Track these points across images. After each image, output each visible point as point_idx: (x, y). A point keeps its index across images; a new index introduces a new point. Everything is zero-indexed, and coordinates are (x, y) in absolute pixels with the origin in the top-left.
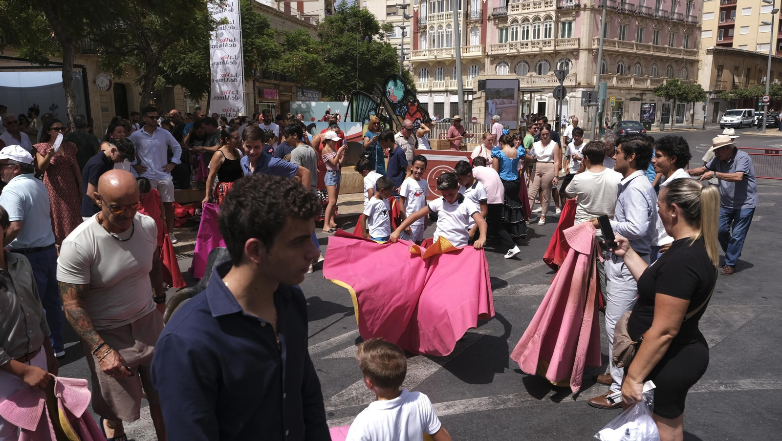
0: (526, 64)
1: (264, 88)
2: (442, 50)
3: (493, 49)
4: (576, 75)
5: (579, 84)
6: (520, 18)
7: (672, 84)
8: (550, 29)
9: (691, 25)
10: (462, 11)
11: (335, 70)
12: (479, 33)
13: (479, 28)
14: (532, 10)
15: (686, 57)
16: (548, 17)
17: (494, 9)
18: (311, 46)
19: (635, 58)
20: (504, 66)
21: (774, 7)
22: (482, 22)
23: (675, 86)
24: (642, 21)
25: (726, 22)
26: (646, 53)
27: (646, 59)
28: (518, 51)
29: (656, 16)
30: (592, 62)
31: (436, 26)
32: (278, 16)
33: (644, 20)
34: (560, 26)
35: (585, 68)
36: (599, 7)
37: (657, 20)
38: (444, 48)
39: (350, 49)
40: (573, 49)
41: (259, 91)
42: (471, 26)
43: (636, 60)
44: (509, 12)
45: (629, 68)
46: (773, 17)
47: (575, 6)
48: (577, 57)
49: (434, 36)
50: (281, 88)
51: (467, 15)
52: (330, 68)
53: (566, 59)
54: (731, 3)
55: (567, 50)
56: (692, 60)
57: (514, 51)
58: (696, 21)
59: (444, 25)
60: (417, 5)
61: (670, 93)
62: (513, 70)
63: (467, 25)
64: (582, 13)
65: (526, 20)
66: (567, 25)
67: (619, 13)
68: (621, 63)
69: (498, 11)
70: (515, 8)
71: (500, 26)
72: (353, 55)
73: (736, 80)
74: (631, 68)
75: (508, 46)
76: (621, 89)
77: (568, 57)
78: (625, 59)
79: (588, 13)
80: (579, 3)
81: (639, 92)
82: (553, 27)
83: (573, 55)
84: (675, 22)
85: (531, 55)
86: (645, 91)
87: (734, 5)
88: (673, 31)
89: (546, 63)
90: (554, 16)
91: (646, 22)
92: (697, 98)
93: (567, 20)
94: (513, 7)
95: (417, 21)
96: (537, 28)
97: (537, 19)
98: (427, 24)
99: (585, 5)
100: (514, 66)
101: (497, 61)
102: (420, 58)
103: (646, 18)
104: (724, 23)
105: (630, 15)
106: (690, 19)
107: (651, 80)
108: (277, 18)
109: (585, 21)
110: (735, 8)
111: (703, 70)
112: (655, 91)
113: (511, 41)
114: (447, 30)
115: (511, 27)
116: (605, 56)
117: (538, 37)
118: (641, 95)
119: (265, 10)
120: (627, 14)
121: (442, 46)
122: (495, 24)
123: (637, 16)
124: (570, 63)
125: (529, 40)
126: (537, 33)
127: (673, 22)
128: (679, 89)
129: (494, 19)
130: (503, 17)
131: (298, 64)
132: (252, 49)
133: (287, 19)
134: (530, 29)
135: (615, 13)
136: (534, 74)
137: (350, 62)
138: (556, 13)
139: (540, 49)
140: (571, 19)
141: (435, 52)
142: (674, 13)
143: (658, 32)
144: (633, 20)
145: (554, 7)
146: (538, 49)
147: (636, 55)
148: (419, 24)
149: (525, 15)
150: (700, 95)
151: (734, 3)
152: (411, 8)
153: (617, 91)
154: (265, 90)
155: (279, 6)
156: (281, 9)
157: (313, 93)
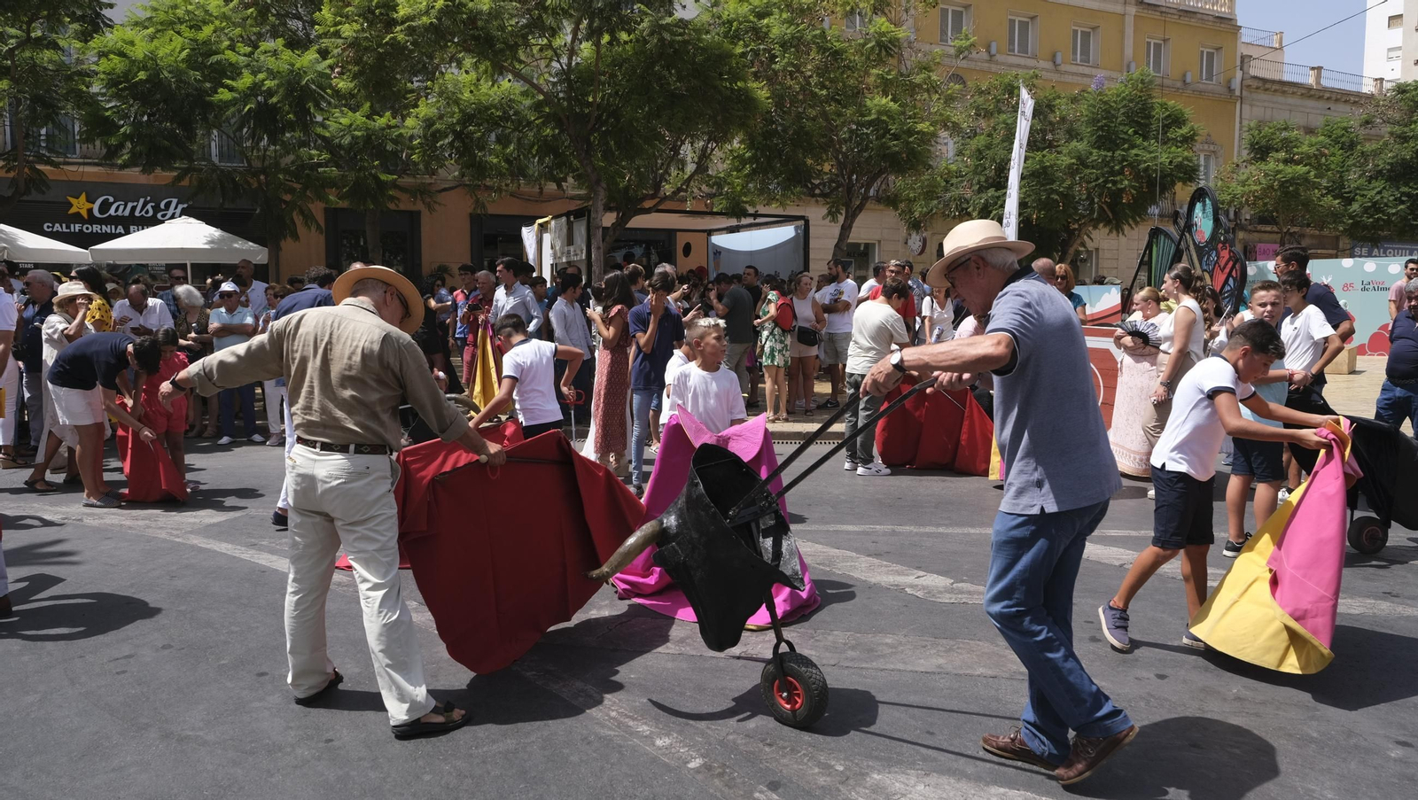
1: (1261, 241)
11: (1385, 194)
18: (1300, 150)
32: (1310, 96)
52: (1376, 191)
108: (1311, 103)
119: (1275, 91)
131: (1255, 188)
132: (1123, 168)
133: (1337, 100)
154: (1259, 246)
155: (1318, 77)
156: (1325, 83)
157: (1402, 249)
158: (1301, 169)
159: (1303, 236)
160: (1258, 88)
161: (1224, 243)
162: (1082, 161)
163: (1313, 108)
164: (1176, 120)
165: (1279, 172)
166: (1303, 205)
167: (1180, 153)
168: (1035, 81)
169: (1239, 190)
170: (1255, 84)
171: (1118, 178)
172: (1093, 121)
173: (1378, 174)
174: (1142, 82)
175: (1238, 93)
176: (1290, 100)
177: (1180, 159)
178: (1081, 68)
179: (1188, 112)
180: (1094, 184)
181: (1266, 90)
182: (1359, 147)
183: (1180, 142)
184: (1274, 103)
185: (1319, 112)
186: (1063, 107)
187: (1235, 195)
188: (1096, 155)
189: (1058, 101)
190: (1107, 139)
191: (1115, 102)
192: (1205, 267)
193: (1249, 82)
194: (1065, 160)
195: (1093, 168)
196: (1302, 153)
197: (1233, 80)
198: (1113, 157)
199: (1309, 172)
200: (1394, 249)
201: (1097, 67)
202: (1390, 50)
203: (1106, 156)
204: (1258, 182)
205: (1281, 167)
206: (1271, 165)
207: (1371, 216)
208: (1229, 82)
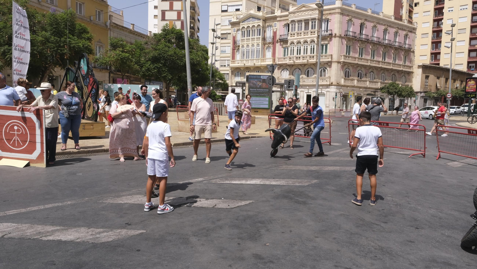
0: (299, 70)
1: (118, 78)
2: (249, 60)
3: (280, 60)
4: (330, 78)
5: (332, 83)
6: (295, 41)
7: (392, 85)
8: (314, 48)
9: (407, 50)
10: (261, 36)
11: (151, 66)
12: (271, 50)
13: (271, 47)
14: (302, 36)
15: (404, 69)
16: (313, 41)
17: (280, 36)
19: (370, 68)
20: (286, 71)
21: (452, 37)
22: (273, 43)
23: (393, 87)
24: (374, 45)
25: (435, 50)
26: (377, 65)
27: (377, 69)
28: (294, 62)
29: (383, 43)
30: (340, 70)
31: (245, 46)
32: (131, 33)
33: (376, 45)
34: (320, 47)
35: (335, 73)
36: (344, 35)
37: (384, 45)
38: (250, 59)
39: (162, 53)
40: (328, 62)
41: (113, 79)
42: (266, 46)
43: (370, 70)
44: (289, 38)
45: (366, 75)
46: (452, 43)
47: (329, 34)
48: (330, 66)
49: (244, 52)
50: (132, 79)
51: (264, 39)
52: (149, 65)
53: (324, 67)
54: (438, 39)
55: (324, 62)
56: (408, 71)
57: (292, 62)
58: (410, 47)
59: (250, 45)
60: (235, 33)
61: (390, 91)
62: (292, 73)
63: (264, 45)
64: (333, 39)
65: (299, 42)
66: (324, 46)
67: (358, 40)
68: (360, 71)
69: (283, 37)
70: (293, 35)
71: (284, 46)
72: (164, 57)
73: (438, 85)
74: (367, 75)
75: (288, 58)
76: (360, 88)
77: (325, 66)
78: (363, 69)
79: (337, 39)
80: (332, 33)
81: (373, 90)
82: (315, 47)
83: (328, 65)
84: (396, 48)
85: (303, 64)
86: (376, 90)
87: (440, 40)
88: (395, 53)
89: (312, 70)
90: (316, 40)
91: (377, 46)
92: (409, 95)
93: (324, 43)
94: (292, 35)
95: (235, 42)
96: (306, 48)
97: (306, 42)
98: (240, 44)
99: (336, 34)
100: (292, 71)
101: (282, 68)
102: (236, 65)
103: (377, 44)
104: (434, 51)
105: (366, 42)
106: (407, 46)
107: (381, 83)
108: (131, 35)
109: (336, 44)
110: (440, 42)
111: (416, 78)
112: (381, 89)
113: (290, 56)
114: (252, 48)
115: (290, 47)
116: (349, 66)
117: (307, 53)
118: (375, 92)
119: (121, 29)
120: (364, 41)
121: (249, 58)
122: (281, 45)
123: (371, 43)
124: (326, 70)
125: (301, 55)
126: (306, 51)
127: (395, 48)
128: (396, 89)
129: (281, 42)
130: (285, 41)
131: (113, 59)
132: (64, 45)
134: (301, 48)
135: (356, 40)
136: (304, 76)
137: (162, 62)
138: (317, 38)
139: (308, 60)
140: (326, 42)
141: (245, 61)
142: (396, 42)
143: (385, 53)
144: (368, 44)
145: (316, 35)
146: (306, 61)
147: (370, 67)
148: (236, 44)
149: (298, 40)
150: (411, 94)
151: (440, 39)
152: (232, 34)
153: (358, 89)
154: (118, 79)
155: (133, 27)
156: (136, 30)
157: (158, 83)
158: (127, 55)
159: (131, 77)
160: (115, 27)
161: (91, 75)
162: (47, 40)
163: (132, 37)
164: (84, 31)
165: (120, 55)
166: (128, 66)
167: (87, 43)
168: (26, 4)
169: (108, 59)
170: (114, 25)
171: (62, 49)
172: (51, 25)
173: (149, 60)
174: (71, 14)
175: (109, 27)
176: (125, 33)
177: (86, 45)
178: (50, 5)
179: (89, 29)
180: (53, 50)
181: (118, 28)
182: (144, 50)
183: (87, 39)
184: (120, 33)
185: (134, 38)
186: (39, 18)
187: (106, 61)
188: (53, 38)
189: (37, 15)
190: (58, 33)
191: (60, 19)
192: (85, 84)
193: (112, 24)
194: (40, 38)
195: (52, 43)
196: (127, 50)
197: (107, 23)
198: (60, 40)
199: (129, 56)
200: (156, 83)
201: (57, 6)
202: (154, 25)
203: (58, 40)
204: (113, 57)
205: (121, 53)
206: (118, 52)
207: (148, 73)
208: (106, 23)
